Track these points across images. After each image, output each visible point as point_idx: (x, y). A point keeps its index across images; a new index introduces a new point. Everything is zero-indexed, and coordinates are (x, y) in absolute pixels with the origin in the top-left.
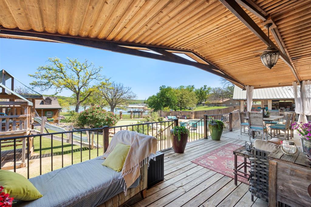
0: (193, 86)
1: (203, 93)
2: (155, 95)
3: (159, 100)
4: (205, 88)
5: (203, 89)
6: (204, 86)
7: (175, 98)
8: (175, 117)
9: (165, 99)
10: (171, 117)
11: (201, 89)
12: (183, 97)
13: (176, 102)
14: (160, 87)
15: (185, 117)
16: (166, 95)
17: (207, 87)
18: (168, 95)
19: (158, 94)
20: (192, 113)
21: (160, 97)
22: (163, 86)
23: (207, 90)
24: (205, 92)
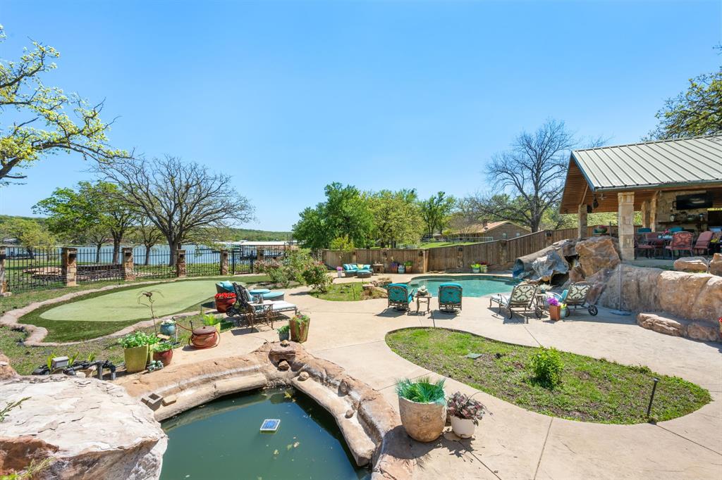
0: (413, 192)
1: (435, 210)
2: (314, 208)
3: (322, 221)
4: (441, 199)
5: (435, 200)
6: (439, 193)
7: (368, 218)
8: (368, 266)
9: (340, 220)
10: (355, 266)
11: (432, 200)
12: (389, 217)
13: (371, 229)
14: (326, 185)
15: (400, 267)
16: (344, 208)
17: (445, 195)
18: (348, 209)
19: (320, 206)
20: (421, 254)
21: (326, 215)
22: (334, 185)
23: (445, 203)
24: (442, 209)
